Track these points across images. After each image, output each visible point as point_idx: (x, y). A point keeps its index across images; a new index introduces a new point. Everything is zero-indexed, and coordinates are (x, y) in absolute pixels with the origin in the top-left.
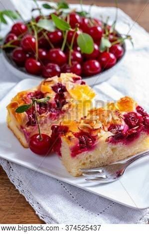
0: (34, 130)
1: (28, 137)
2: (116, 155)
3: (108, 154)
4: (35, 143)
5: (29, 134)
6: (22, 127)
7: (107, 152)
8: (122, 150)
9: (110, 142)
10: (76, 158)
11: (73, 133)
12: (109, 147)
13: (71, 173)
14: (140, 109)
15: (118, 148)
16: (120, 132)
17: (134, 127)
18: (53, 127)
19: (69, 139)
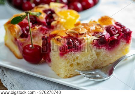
0: (26, 41)
1: (21, 47)
2: (100, 60)
3: (93, 57)
4: (27, 51)
5: (22, 44)
6: (16, 39)
7: (92, 56)
8: (105, 55)
9: (95, 45)
10: (64, 57)
11: (61, 37)
12: (94, 50)
13: (60, 75)
14: (118, 23)
15: (101, 53)
16: (103, 37)
17: (115, 34)
18: (43, 38)
19: (58, 40)
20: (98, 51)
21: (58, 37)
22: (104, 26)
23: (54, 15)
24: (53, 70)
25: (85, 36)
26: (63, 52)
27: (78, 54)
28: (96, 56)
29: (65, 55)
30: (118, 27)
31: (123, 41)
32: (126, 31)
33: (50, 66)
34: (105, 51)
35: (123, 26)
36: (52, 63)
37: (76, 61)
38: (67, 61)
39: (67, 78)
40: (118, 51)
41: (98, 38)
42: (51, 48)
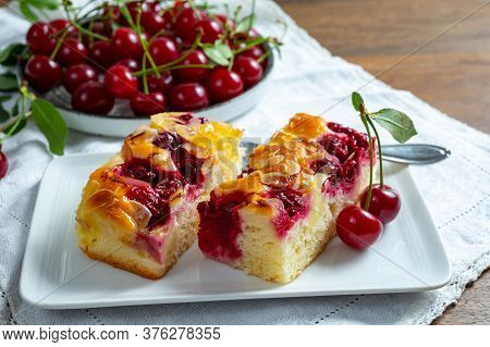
3: (326, 219)
7: (325, 216)
9: (327, 193)
11: (259, 195)
12: (327, 203)
14: (335, 126)
16: (337, 168)
17: (348, 155)
18: (201, 207)
19: (261, 205)
20: (333, 201)
21: (255, 199)
22: (314, 140)
23: (186, 147)
24: (251, 274)
26: (282, 228)
28: (330, 215)
29: (289, 232)
30: (341, 135)
31: (365, 163)
33: (237, 268)
34: (342, 196)
35: (350, 131)
36: (246, 259)
37: (304, 239)
38: (291, 245)
41: (330, 176)
42: (243, 226)
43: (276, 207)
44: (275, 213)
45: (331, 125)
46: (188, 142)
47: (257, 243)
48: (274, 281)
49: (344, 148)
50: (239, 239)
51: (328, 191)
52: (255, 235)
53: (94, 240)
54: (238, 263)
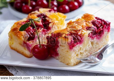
3: (89, 46)
4: (36, 50)
8: (96, 43)
10: (73, 50)
11: (66, 34)
12: (90, 41)
13: (69, 64)
14: (98, 18)
15: (94, 42)
16: (95, 30)
17: (100, 27)
18: (48, 38)
19: (65, 37)
20: (92, 41)
22: (90, 21)
23: (47, 18)
25: (82, 31)
27: (81, 46)
28: (91, 45)
29: (74, 48)
30: (99, 21)
31: (106, 30)
32: (107, 23)
33: (57, 59)
34: (96, 40)
35: (102, 20)
36: (60, 56)
37: (80, 52)
38: (75, 53)
39: (75, 65)
40: (104, 39)
41: (92, 32)
42: (59, 44)
43: (70, 38)
44: (69, 41)
45: (96, 18)
46: (48, 17)
47: (63, 51)
48: (68, 65)
49: (99, 25)
50: (58, 49)
51: (90, 37)
52: (63, 48)
53: (13, 43)
54: (57, 57)
